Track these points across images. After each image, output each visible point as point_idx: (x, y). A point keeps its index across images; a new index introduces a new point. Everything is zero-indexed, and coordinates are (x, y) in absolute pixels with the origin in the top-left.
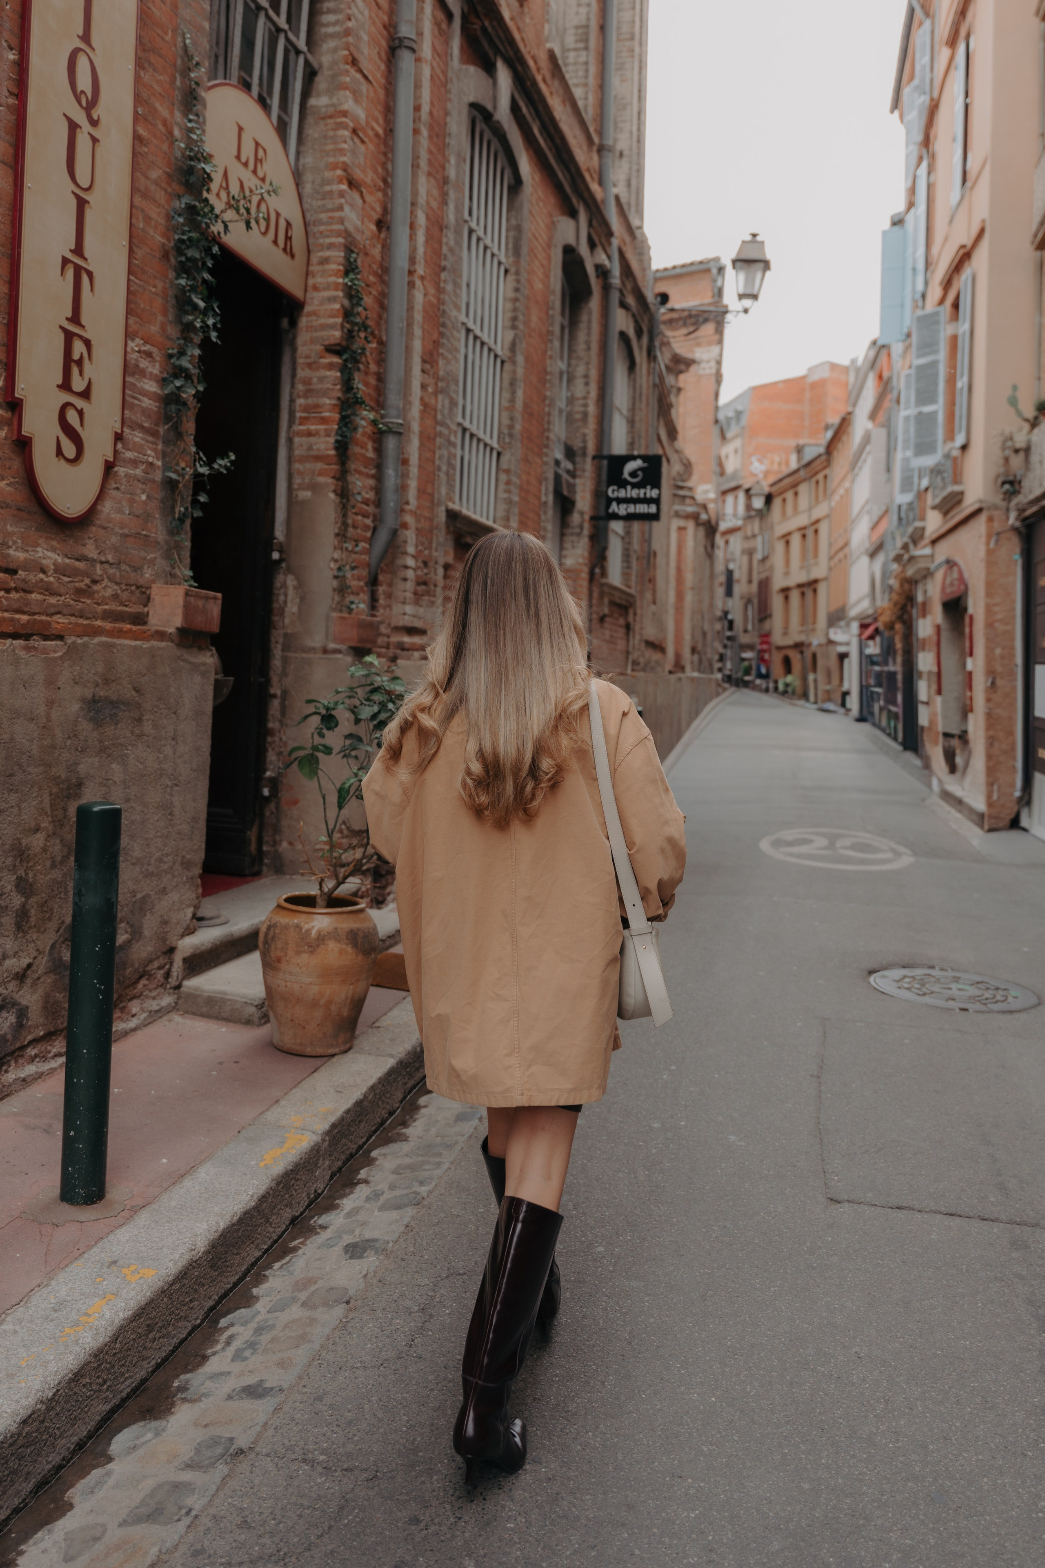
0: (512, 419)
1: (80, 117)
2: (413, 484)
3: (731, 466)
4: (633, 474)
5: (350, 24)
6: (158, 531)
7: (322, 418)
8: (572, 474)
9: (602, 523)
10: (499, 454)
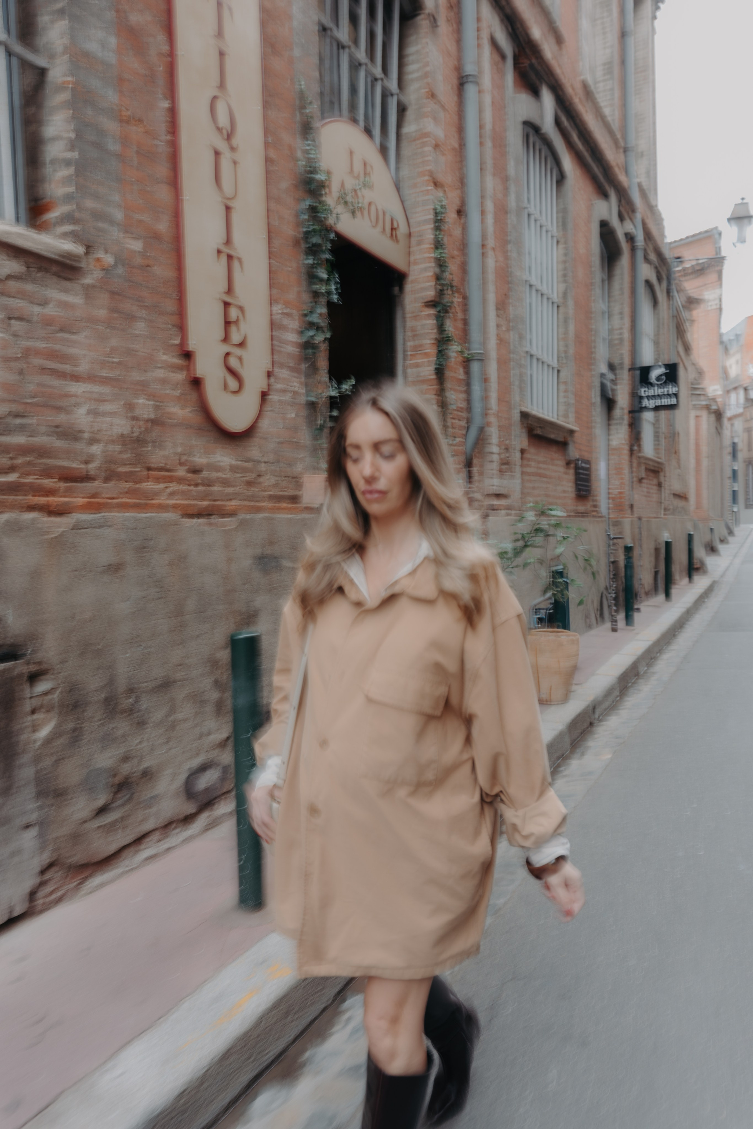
0: (567, 346)
1: (222, 146)
2: (493, 396)
3: (734, 371)
4: (658, 378)
5: (428, 69)
6: (305, 436)
7: (425, 354)
8: (614, 382)
9: (637, 414)
10: (558, 371)
